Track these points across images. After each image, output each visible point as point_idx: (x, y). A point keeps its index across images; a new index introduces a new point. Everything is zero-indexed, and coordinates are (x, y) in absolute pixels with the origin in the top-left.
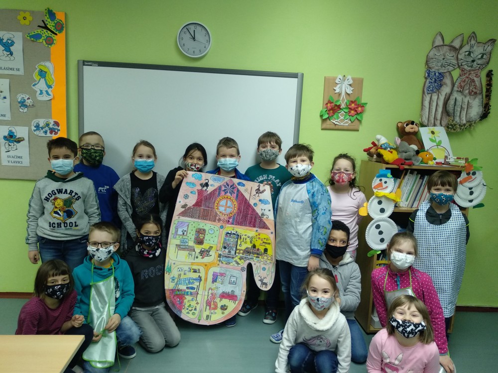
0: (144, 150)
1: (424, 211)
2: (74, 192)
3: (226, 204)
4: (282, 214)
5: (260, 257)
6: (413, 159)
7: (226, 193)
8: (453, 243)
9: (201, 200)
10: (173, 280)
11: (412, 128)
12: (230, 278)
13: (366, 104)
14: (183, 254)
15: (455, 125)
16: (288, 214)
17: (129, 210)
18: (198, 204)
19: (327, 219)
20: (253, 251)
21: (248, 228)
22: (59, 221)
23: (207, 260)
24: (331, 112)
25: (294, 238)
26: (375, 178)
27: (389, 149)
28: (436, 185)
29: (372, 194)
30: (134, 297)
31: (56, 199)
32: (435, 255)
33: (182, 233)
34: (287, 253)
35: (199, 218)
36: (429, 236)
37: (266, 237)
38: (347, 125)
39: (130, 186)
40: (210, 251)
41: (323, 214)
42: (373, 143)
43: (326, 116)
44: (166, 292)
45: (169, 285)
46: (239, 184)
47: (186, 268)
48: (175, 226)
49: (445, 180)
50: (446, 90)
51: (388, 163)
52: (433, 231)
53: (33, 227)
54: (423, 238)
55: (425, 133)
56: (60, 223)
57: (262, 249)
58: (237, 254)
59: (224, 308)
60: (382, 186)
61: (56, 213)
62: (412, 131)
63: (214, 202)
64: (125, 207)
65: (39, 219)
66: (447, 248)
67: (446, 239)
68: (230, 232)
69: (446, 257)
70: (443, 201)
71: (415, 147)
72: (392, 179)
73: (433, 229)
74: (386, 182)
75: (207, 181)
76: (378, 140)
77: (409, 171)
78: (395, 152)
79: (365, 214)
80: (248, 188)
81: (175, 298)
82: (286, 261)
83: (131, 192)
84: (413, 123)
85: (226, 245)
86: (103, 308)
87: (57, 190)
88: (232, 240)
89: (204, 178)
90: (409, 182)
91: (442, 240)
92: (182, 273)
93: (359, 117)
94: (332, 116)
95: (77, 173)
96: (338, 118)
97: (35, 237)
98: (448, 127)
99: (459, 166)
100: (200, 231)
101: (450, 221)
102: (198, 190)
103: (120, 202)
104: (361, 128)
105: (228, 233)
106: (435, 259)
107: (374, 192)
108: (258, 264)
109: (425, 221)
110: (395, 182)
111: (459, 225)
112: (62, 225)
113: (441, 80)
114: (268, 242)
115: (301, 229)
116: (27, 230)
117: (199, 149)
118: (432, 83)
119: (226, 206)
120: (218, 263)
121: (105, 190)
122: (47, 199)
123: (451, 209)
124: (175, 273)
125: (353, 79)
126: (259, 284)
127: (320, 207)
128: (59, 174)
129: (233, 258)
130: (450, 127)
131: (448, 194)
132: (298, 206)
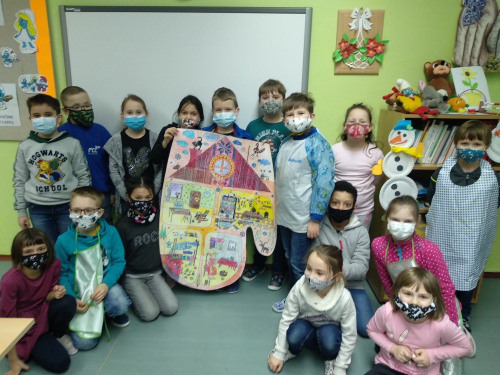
0: (133, 105)
1: (448, 169)
2: (60, 154)
3: (222, 164)
4: (280, 175)
5: (261, 221)
6: (440, 106)
7: (221, 152)
8: (480, 207)
9: (195, 160)
10: (169, 245)
11: (442, 70)
12: (229, 244)
13: (388, 41)
14: (178, 218)
15: (497, 63)
16: (285, 175)
17: (121, 172)
18: (191, 165)
19: (328, 180)
20: (253, 214)
21: (247, 190)
22: (47, 185)
23: (203, 224)
24: (346, 53)
25: (292, 202)
26: (392, 131)
27: (411, 96)
28: (463, 138)
29: (389, 149)
30: (125, 264)
31: (40, 161)
32: (458, 220)
33: (175, 196)
34: (286, 218)
35: (193, 180)
36: (452, 198)
37: (267, 200)
38: (365, 68)
39: (120, 146)
40: (206, 215)
41: (323, 174)
42: (394, 89)
43: (339, 58)
44: (162, 257)
45: (164, 250)
46: (235, 142)
47: (182, 232)
48: (167, 188)
49: (474, 132)
50: (487, 20)
51: (408, 113)
52: (457, 194)
53: (20, 192)
54: (445, 200)
55: (457, 75)
56: (48, 187)
57: (262, 213)
58: (235, 218)
59: (223, 274)
60: (400, 140)
61: (42, 176)
62: (441, 72)
63: (209, 162)
64: (117, 169)
65: (26, 184)
66: (472, 213)
67: (472, 203)
68: (227, 195)
69: (470, 223)
70: (471, 158)
71: (443, 92)
72: (413, 132)
73: (457, 191)
74: (405, 135)
75: (200, 139)
76: (399, 85)
77: (435, 121)
78: (418, 99)
79: (379, 173)
80: (245, 147)
81: (172, 263)
82: (286, 226)
83: (123, 153)
84: (442, 63)
85: (223, 209)
86: (91, 277)
87: (41, 151)
88: (230, 203)
89: (196, 136)
90: (434, 134)
91: (467, 203)
92: (178, 238)
93: (378, 58)
94: (347, 58)
95: (62, 133)
96: (354, 60)
97: (22, 203)
98: (487, 67)
99: (496, 114)
100: (195, 195)
101: (478, 182)
102: (191, 150)
103: (112, 163)
104: (381, 71)
105: (225, 196)
106: (458, 225)
107: (390, 148)
108: (258, 229)
109: (449, 181)
110: (416, 134)
111: (489, 186)
112: (50, 188)
113: (482, 8)
114: (269, 205)
115: (300, 192)
116: (14, 195)
117: (193, 103)
118: (470, 12)
119: (221, 167)
120: (216, 227)
121: (96, 150)
122: (31, 162)
123: (482, 167)
124: (170, 237)
125: (373, 12)
126: (259, 249)
127: (320, 166)
128: (41, 133)
129: (231, 222)
130: (490, 65)
131: (477, 149)
132: (296, 165)
